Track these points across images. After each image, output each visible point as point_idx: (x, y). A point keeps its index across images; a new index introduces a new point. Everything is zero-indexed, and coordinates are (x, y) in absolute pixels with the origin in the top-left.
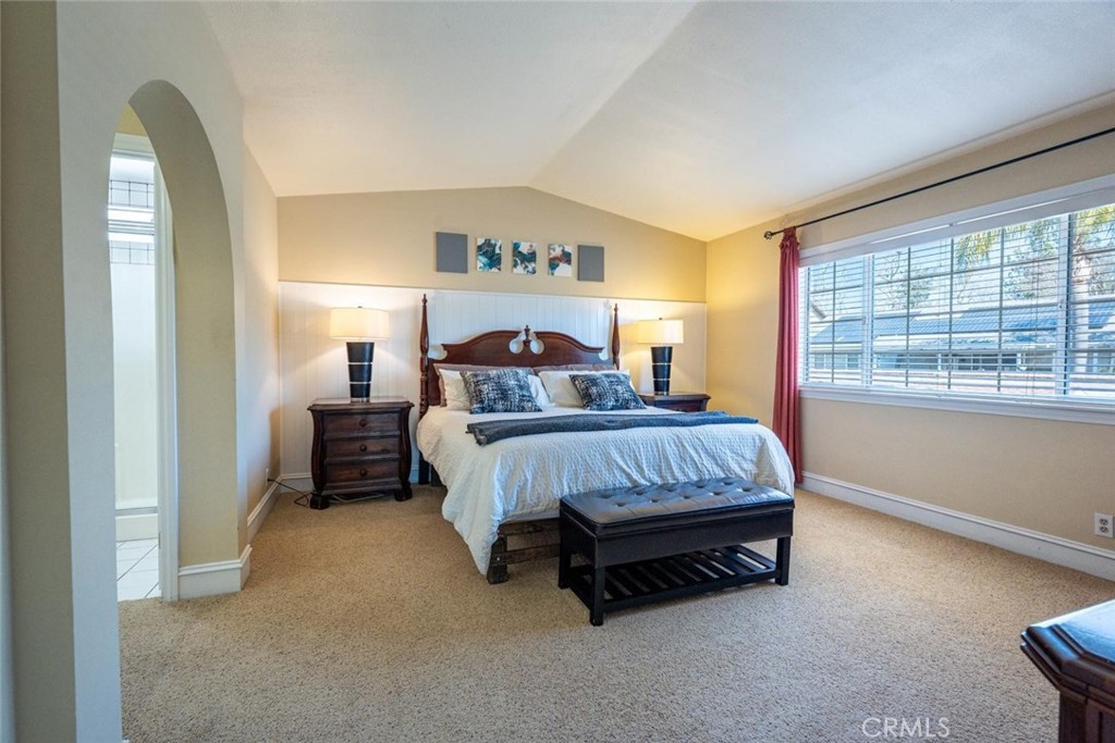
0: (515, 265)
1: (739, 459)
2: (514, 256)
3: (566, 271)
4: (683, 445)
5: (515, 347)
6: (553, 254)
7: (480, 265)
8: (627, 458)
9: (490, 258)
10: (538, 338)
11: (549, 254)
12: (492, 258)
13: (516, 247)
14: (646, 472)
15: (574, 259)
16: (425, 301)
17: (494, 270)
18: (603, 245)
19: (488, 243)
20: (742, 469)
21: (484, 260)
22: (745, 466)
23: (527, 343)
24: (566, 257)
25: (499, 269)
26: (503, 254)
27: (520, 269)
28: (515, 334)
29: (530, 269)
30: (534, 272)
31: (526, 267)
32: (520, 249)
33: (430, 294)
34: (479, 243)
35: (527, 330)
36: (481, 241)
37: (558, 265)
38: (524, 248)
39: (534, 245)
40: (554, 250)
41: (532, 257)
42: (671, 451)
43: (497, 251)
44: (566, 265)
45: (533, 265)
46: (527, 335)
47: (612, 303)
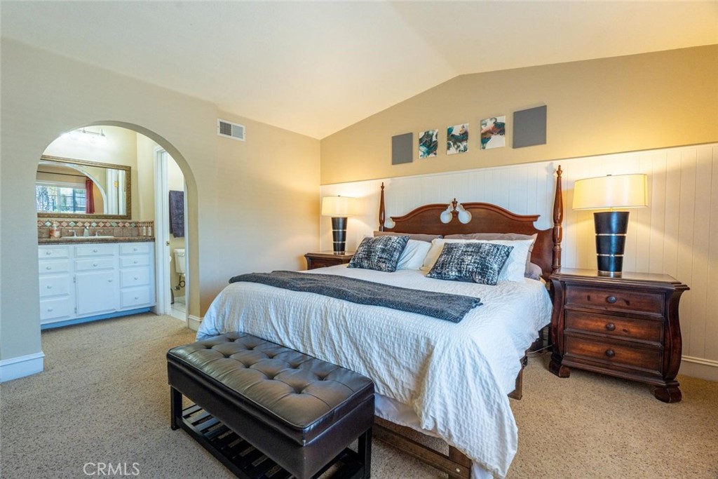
0: (448, 148)
1: (391, 360)
2: (448, 140)
3: (497, 142)
4: (326, 321)
5: (446, 218)
6: (485, 129)
7: (421, 153)
8: (279, 316)
9: (428, 147)
10: (466, 209)
11: (481, 129)
12: (430, 145)
13: (450, 131)
14: (291, 334)
15: (509, 129)
16: (383, 187)
17: (432, 155)
18: (546, 104)
19: (427, 135)
20: (391, 375)
21: (424, 149)
22: (396, 372)
23: (455, 214)
24: (499, 129)
25: (435, 154)
26: (438, 140)
27: (453, 150)
28: (444, 207)
29: (462, 148)
30: (465, 149)
31: (459, 147)
32: (453, 133)
33: (387, 182)
34: (420, 137)
35: (455, 203)
36: (421, 135)
37: (490, 138)
38: (456, 132)
39: (465, 125)
40: (486, 124)
41: (464, 136)
42: (315, 321)
43: (434, 139)
44: (499, 136)
45: (464, 143)
46: (455, 208)
47: (556, 165)
